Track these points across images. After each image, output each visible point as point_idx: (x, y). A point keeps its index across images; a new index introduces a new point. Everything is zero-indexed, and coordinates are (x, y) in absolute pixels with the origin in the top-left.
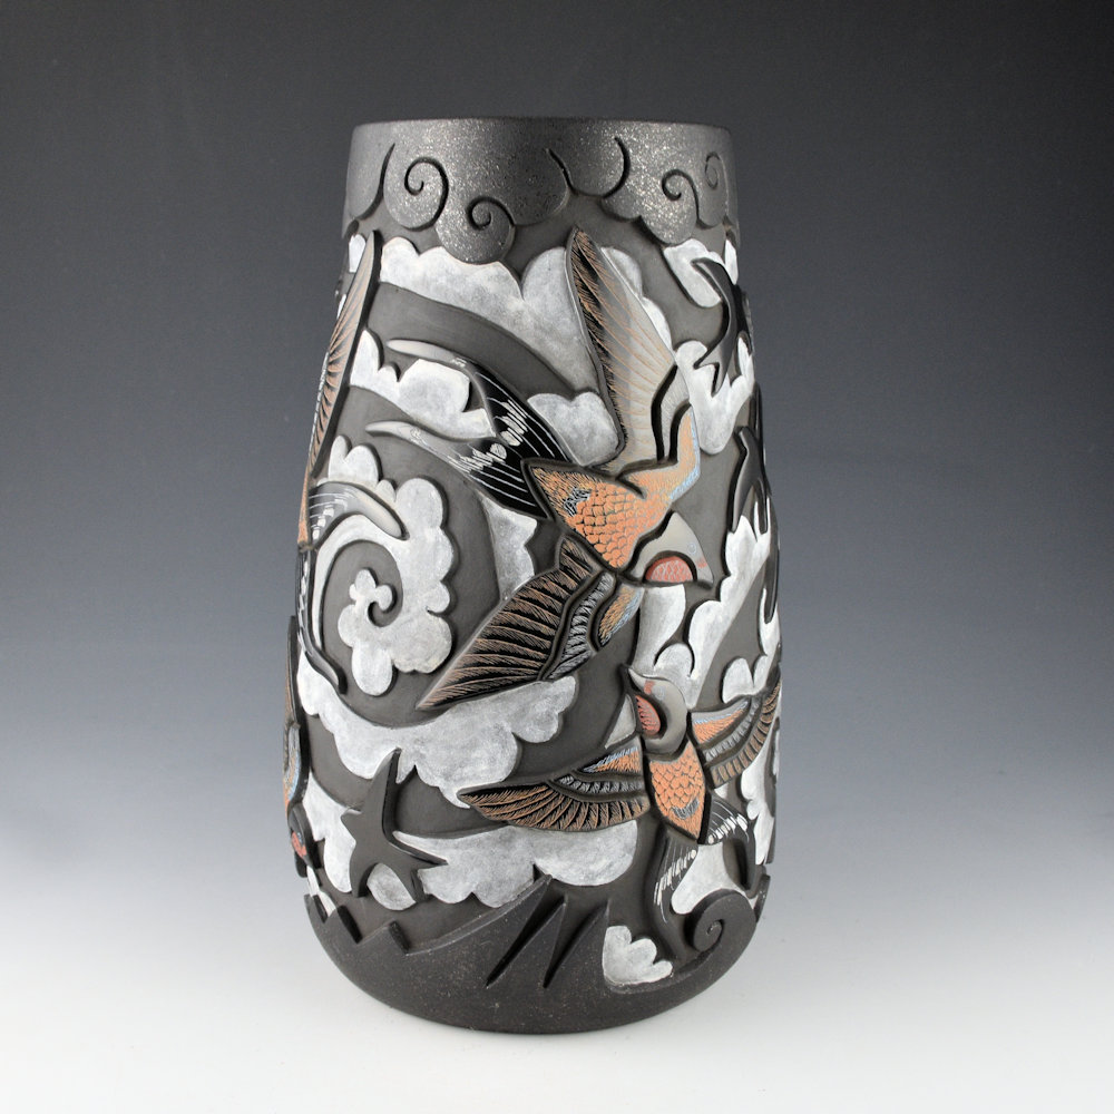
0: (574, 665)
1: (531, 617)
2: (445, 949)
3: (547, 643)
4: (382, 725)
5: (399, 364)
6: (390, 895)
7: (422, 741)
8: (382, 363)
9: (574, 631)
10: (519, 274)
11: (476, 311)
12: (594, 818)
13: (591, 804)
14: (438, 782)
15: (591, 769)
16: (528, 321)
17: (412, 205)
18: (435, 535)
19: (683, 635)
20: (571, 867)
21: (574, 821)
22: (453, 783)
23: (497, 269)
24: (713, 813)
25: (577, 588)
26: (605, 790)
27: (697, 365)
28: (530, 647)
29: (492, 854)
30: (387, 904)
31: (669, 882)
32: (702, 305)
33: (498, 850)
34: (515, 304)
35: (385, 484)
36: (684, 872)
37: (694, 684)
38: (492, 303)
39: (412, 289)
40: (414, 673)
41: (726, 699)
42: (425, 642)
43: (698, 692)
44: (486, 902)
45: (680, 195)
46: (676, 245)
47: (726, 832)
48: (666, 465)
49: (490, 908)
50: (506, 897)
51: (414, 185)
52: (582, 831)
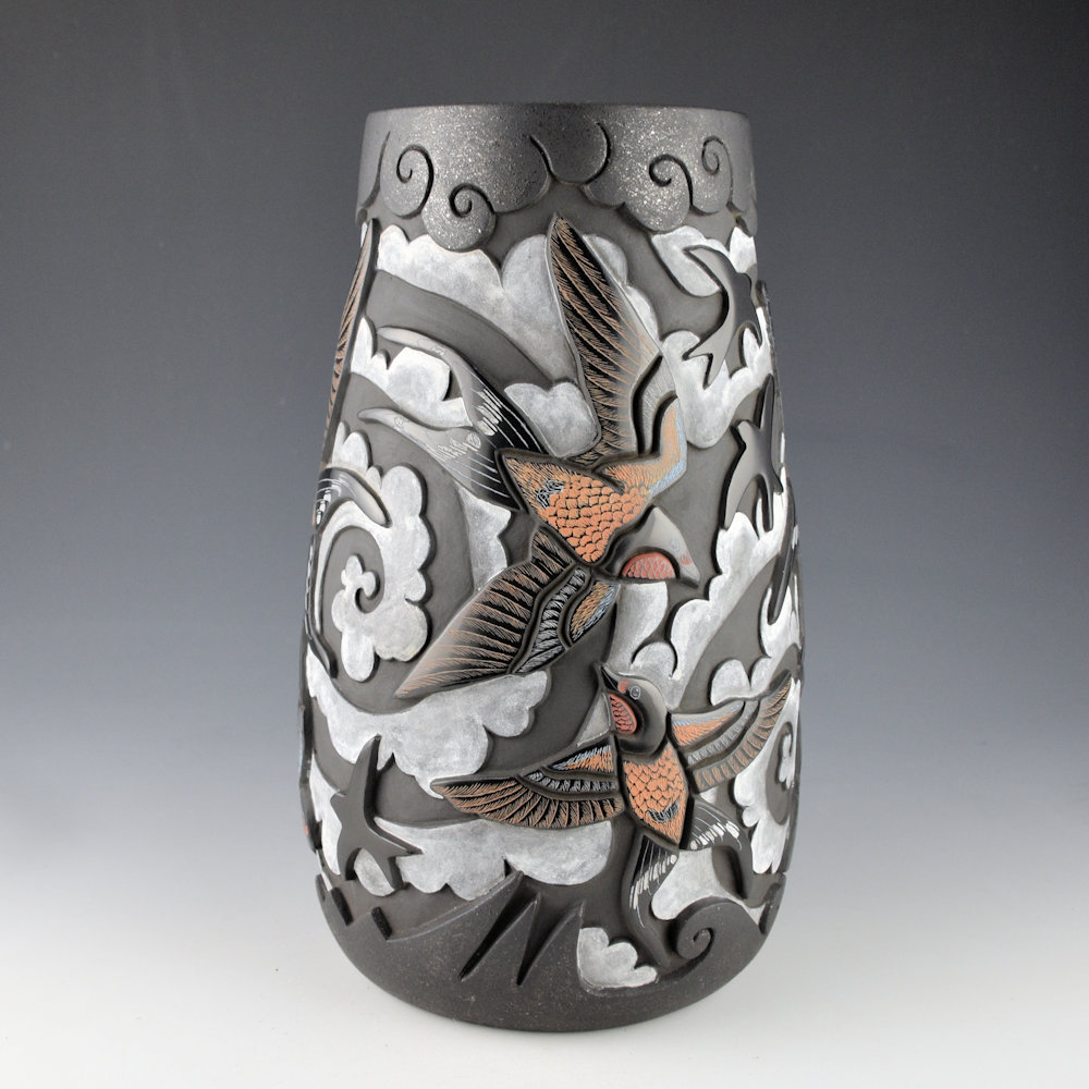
0: (544, 659)
1: (502, 609)
2: (422, 938)
3: (517, 637)
4: (366, 711)
5: (390, 352)
6: (373, 881)
7: (398, 729)
8: (375, 351)
9: (544, 625)
10: (499, 263)
11: (458, 299)
12: (564, 817)
13: (560, 802)
14: (414, 771)
15: (561, 767)
16: (507, 309)
17: (402, 193)
18: (413, 523)
19: (664, 632)
20: (543, 864)
21: (543, 818)
22: (427, 773)
23: (478, 256)
24: (697, 818)
25: (549, 582)
26: (575, 788)
27: (686, 357)
28: (500, 640)
29: (464, 846)
30: (371, 889)
31: (646, 887)
32: (696, 294)
33: (471, 843)
34: (495, 292)
35: (373, 470)
36: (662, 877)
37: (676, 684)
38: (473, 291)
39: (403, 277)
40: (393, 660)
41: (714, 701)
42: (403, 631)
43: (681, 693)
44: (459, 893)
45: (670, 181)
46: (664, 232)
47: (712, 839)
48: (647, 458)
49: (465, 901)
50: (478, 890)
51: (405, 174)
52: (551, 828)
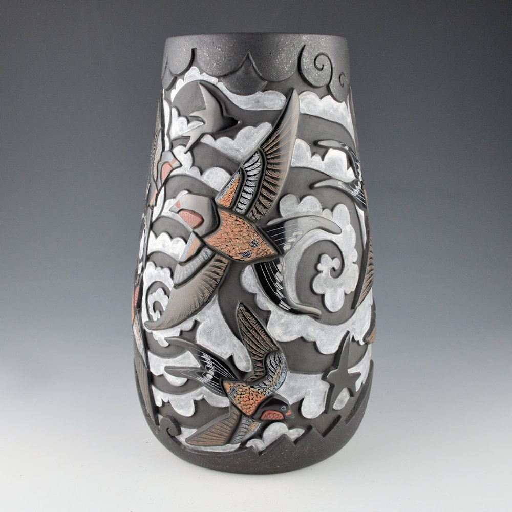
8: (313, 153)
17: (320, 75)
18: (349, 228)
35: (326, 211)
51: (320, 66)
